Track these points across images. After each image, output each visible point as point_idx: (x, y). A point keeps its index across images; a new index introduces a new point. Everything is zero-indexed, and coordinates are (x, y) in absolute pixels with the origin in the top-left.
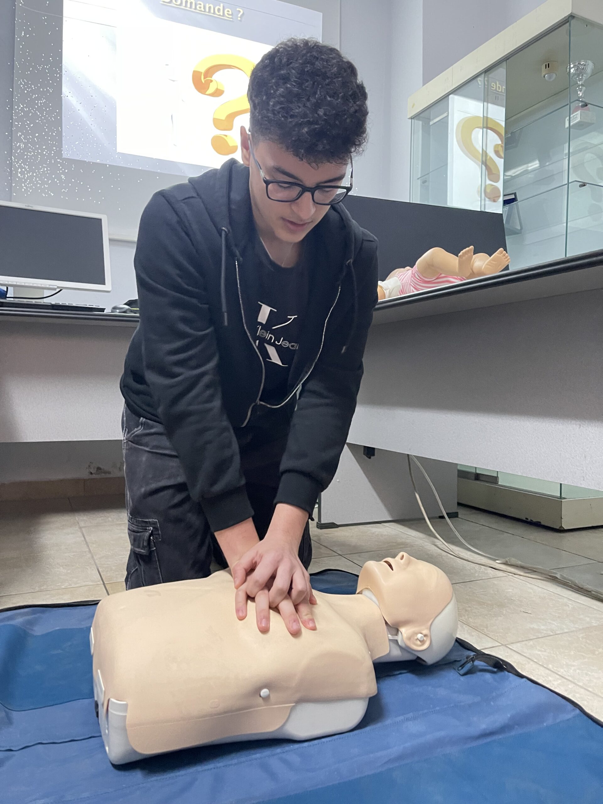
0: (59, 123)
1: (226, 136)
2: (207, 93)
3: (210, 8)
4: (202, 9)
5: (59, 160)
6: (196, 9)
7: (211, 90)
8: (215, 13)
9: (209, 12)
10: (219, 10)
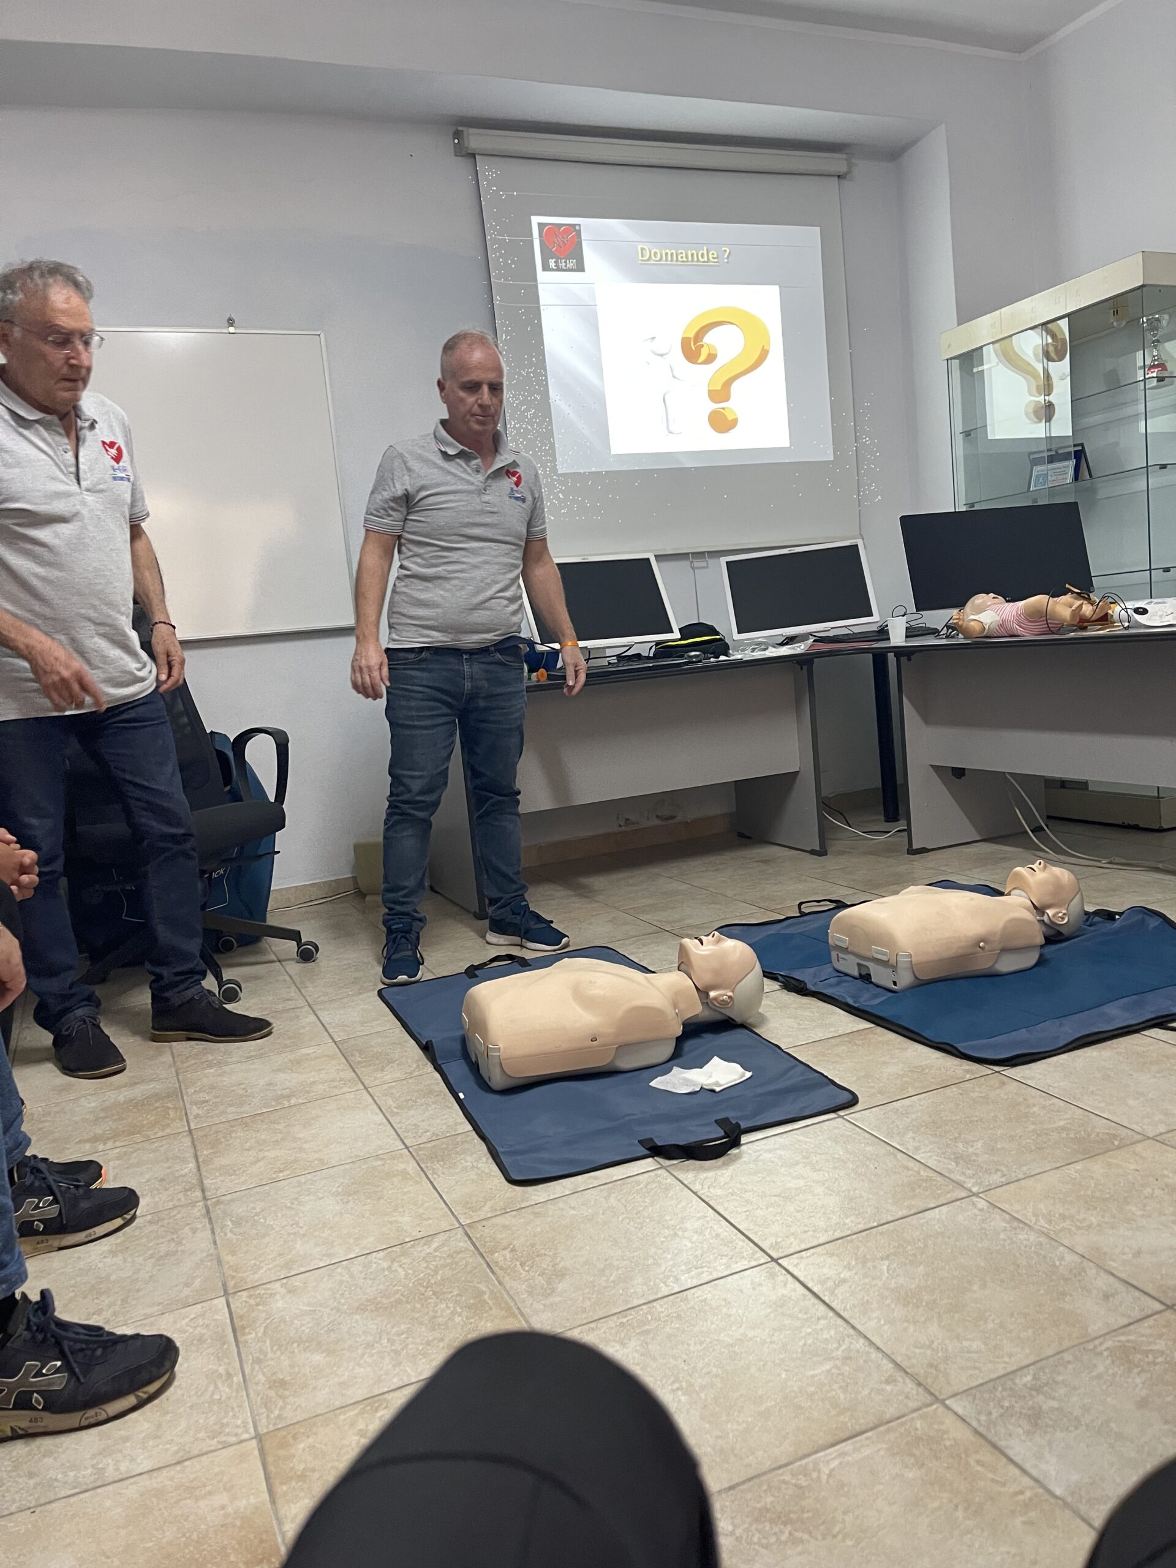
0: (550, 433)
1: (724, 409)
2: (699, 361)
3: (692, 255)
4: (685, 259)
5: (554, 477)
6: (677, 260)
8: (698, 260)
9: (692, 261)
10: (703, 255)
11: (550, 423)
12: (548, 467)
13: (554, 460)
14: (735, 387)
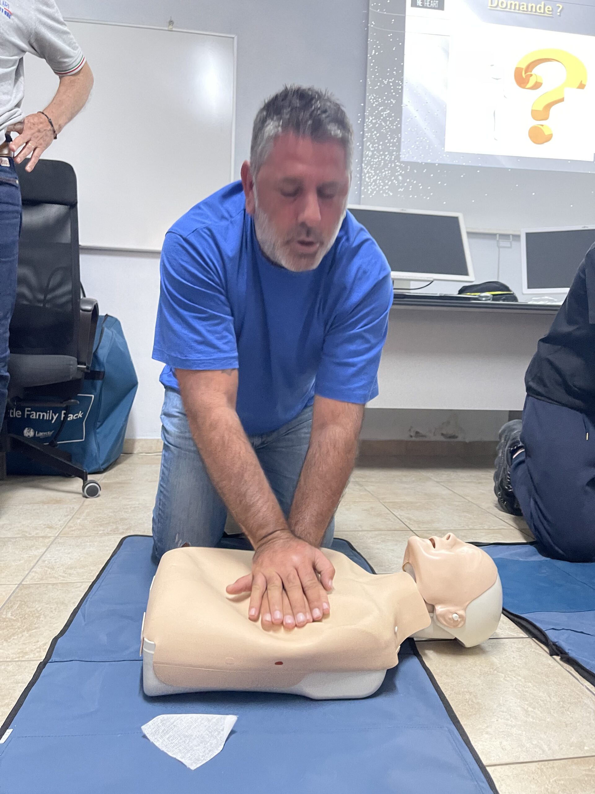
0: (399, 130)
1: (542, 125)
2: (527, 86)
3: (532, 7)
4: (525, 9)
5: (397, 163)
6: (519, 10)
7: (531, 83)
8: (536, 11)
9: (531, 11)
10: (540, 8)
11: (400, 122)
12: (393, 155)
13: (399, 150)
14: (553, 109)
